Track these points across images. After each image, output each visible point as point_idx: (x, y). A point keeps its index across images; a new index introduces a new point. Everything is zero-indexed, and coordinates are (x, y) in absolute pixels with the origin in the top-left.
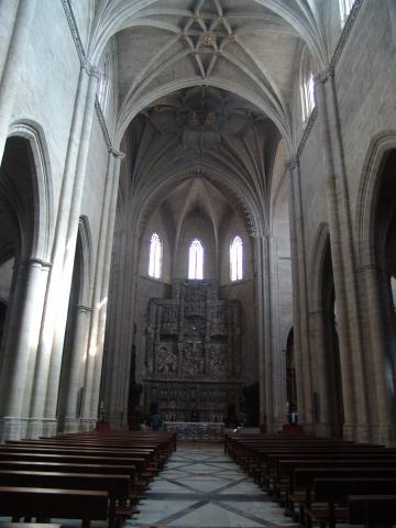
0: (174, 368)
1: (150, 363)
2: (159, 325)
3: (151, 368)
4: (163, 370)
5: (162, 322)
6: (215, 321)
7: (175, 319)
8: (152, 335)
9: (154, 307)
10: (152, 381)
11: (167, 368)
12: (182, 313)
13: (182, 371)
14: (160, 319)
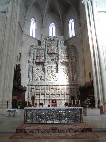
0: (43, 78)
1: (31, 76)
2: (35, 58)
3: (31, 79)
4: (37, 80)
5: (37, 56)
6: (63, 55)
7: (43, 55)
8: (32, 63)
9: (32, 50)
10: (31, 85)
11: (39, 78)
12: (46, 52)
13: (47, 80)
14: (35, 55)
